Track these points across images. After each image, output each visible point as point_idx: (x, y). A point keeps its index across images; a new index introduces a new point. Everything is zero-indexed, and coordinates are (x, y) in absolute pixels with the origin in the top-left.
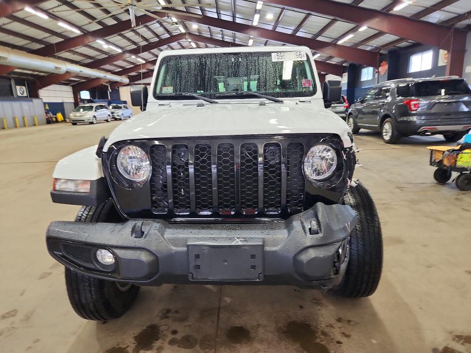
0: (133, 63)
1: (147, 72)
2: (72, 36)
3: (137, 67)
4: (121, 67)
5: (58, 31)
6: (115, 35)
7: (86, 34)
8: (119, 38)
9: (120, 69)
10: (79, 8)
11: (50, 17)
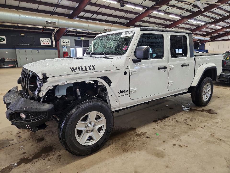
0: (213, 29)
1: (224, 33)
2: (177, 20)
3: (216, 31)
4: (206, 32)
5: (170, 19)
6: (199, 16)
7: (183, 18)
8: (202, 17)
9: (206, 33)
10: (177, 6)
11: (165, 13)
